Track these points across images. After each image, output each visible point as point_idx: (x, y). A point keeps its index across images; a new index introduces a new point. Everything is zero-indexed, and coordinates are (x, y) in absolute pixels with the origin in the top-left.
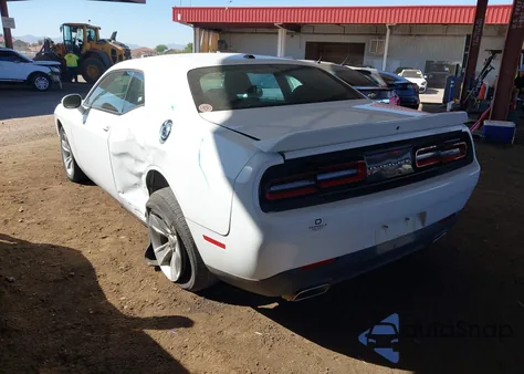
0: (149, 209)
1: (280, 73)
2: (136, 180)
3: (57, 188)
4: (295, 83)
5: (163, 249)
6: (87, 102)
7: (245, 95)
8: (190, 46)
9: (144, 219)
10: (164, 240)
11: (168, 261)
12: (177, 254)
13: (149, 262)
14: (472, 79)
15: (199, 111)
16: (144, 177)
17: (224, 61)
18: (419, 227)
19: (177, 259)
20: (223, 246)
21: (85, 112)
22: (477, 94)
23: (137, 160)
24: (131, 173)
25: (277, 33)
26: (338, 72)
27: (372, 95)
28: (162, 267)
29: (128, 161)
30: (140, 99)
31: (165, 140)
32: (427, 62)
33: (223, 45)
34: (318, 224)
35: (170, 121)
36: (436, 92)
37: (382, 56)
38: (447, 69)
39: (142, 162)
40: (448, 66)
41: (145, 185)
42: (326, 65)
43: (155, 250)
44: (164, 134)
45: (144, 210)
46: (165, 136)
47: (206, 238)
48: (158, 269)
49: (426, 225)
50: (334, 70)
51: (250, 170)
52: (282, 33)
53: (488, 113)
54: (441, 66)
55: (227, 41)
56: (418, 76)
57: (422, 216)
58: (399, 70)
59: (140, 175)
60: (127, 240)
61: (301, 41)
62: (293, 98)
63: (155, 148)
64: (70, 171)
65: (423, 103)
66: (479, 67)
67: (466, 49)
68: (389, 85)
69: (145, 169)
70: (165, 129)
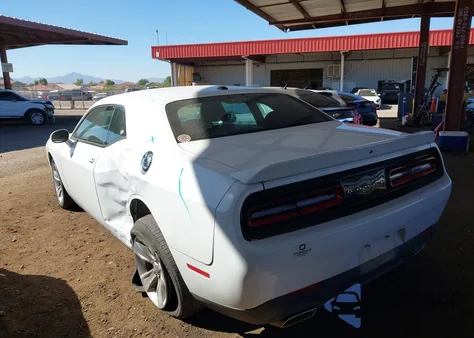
0: (133, 236)
1: (252, 101)
2: (121, 208)
3: (49, 215)
4: (266, 110)
5: (148, 276)
6: (75, 136)
7: (220, 122)
8: (169, 79)
9: (130, 245)
10: (149, 266)
11: (154, 287)
12: (162, 281)
13: (137, 289)
14: (423, 95)
15: (178, 142)
16: (128, 205)
17: (199, 93)
18: (399, 243)
19: (163, 286)
20: (207, 275)
21: (73, 145)
22: (428, 108)
23: (121, 189)
24: (116, 201)
25: (244, 64)
26: (301, 96)
27: (337, 114)
28: (149, 294)
29: (112, 191)
30: (122, 132)
31: (146, 170)
32: (380, 83)
33: (198, 78)
34: (303, 250)
35: (150, 153)
36: (390, 108)
37: (339, 78)
38: (397, 87)
39: (126, 191)
40: (398, 84)
41: (129, 212)
42: (291, 91)
43: (141, 277)
44: (145, 164)
45: (129, 238)
46: (146, 166)
47: (190, 266)
48: (145, 295)
49: (406, 240)
50: (298, 94)
51: (231, 199)
52: (249, 64)
53: (442, 125)
54: (391, 85)
55: (201, 74)
56: (373, 95)
57: (402, 232)
58: (355, 91)
59: (124, 203)
60: (115, 265)
61: (266, 70)
62: (265, 125)
63: (137, 179)
64: (61, 199)
65: (380, 118)
66: (428, 84)
67: (414, 69)
68: (349, 105)
69: (128, 197)
70: (146, 160)
